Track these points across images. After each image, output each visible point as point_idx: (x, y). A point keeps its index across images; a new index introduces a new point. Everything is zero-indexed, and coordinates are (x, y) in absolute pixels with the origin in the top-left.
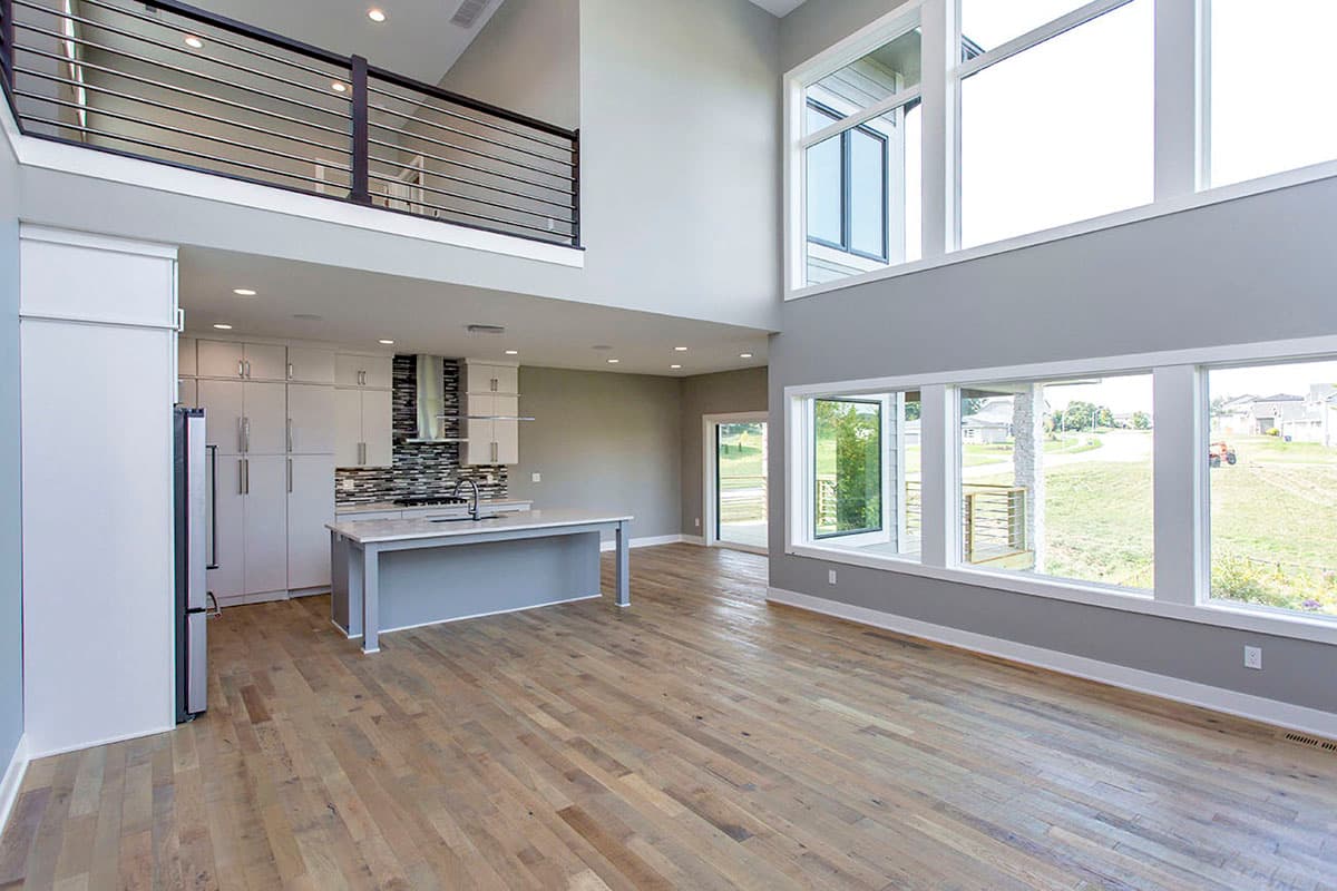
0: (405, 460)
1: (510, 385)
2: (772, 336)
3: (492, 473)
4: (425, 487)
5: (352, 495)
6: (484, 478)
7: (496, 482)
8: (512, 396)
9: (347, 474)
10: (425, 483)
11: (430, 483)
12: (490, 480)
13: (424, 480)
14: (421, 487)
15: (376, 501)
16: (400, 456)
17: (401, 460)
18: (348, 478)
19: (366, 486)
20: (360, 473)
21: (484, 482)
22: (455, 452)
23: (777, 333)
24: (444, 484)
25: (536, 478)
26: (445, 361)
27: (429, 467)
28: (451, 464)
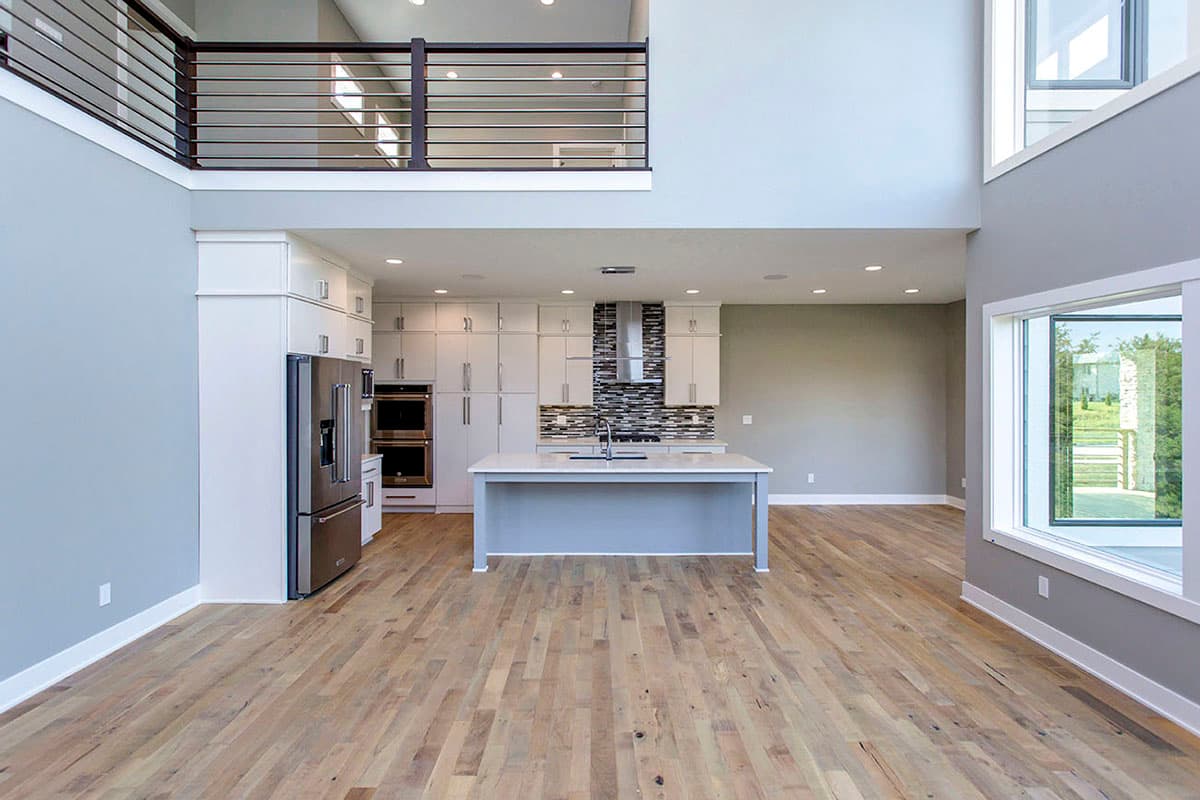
0: (611, 399)
1: (711, 325)
2: (971, 234)
3: (698, 413)
4: (630, 425)
5: (565, 429)
6: (690, 418)
7: (703, 422)
8: (713, 336)
9: (561, 410)
10: (630, 422)
11: (634, 422)
12: (696, 420)
13: (630, 418)
14: (626, 425)
15: (585, 436)
16: (607, 396)
17: (607, 399)
18: (561, 414)
19: (576, 422)
20: (572, 410)
21: (690, 423)
22: (658, 391)
23: (976, 231)
24: (648, 423)
25: (747, 420)
26: (644, 305)
27: (633, 406)
28: (656, 403)
